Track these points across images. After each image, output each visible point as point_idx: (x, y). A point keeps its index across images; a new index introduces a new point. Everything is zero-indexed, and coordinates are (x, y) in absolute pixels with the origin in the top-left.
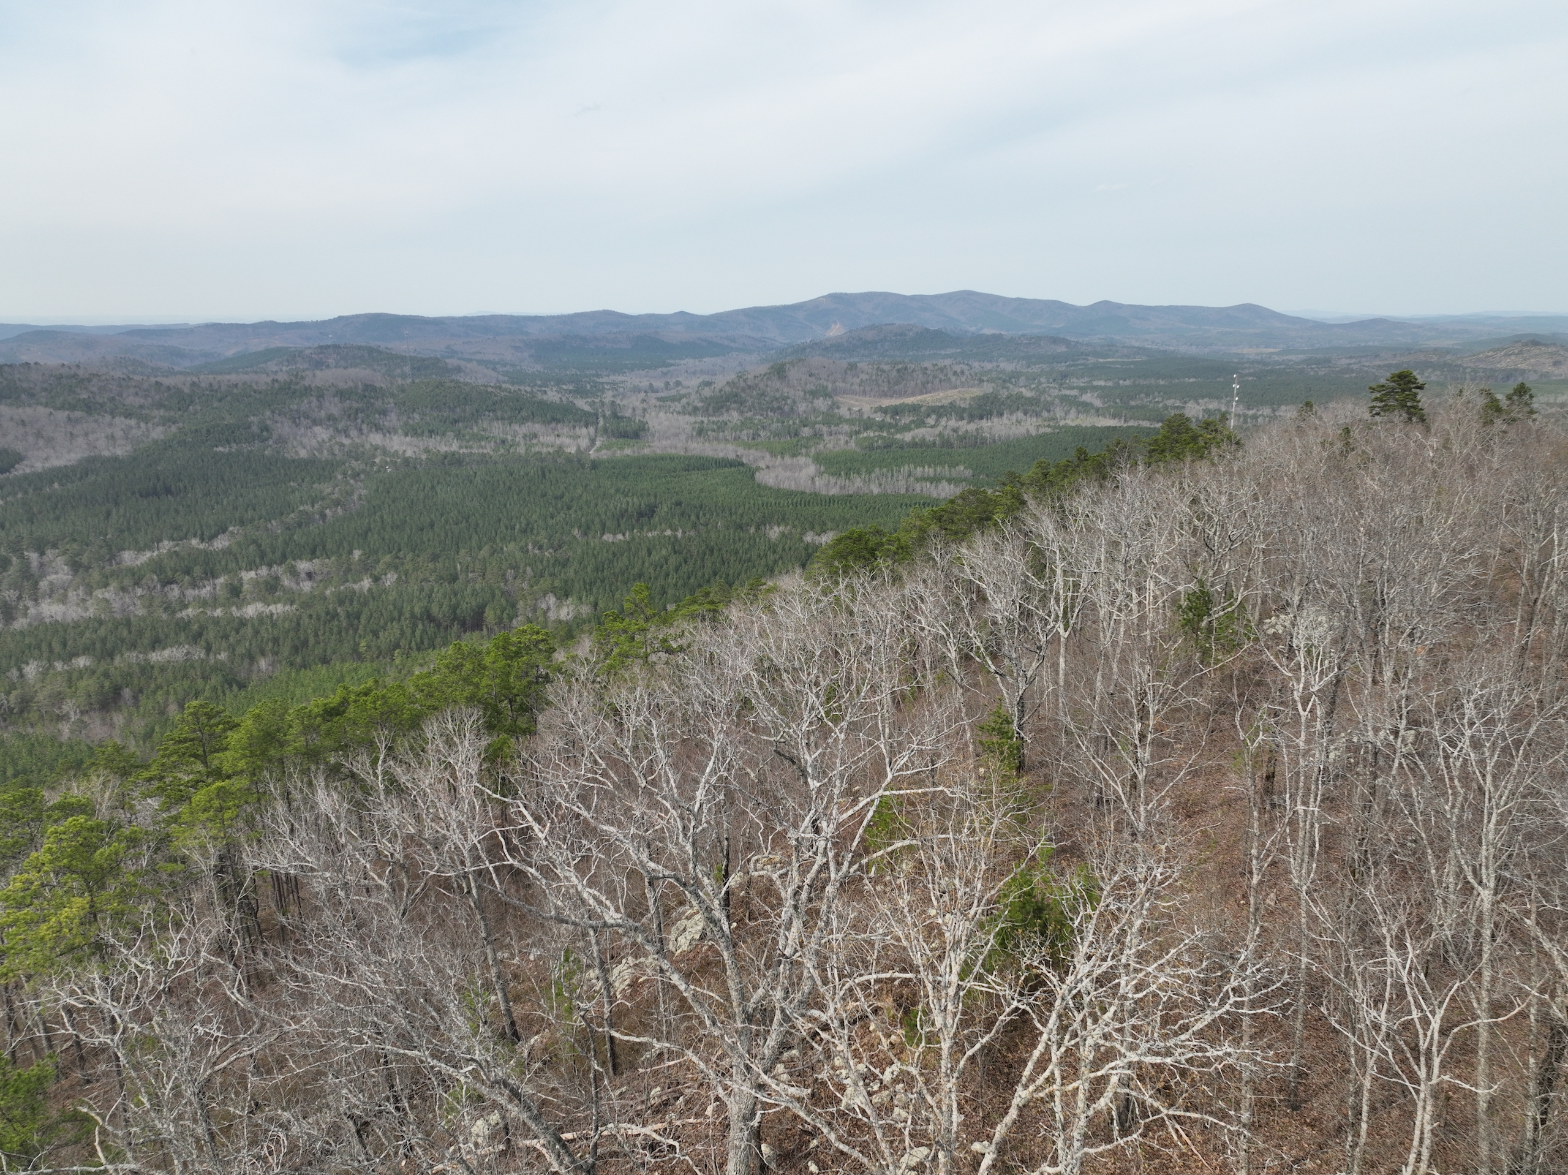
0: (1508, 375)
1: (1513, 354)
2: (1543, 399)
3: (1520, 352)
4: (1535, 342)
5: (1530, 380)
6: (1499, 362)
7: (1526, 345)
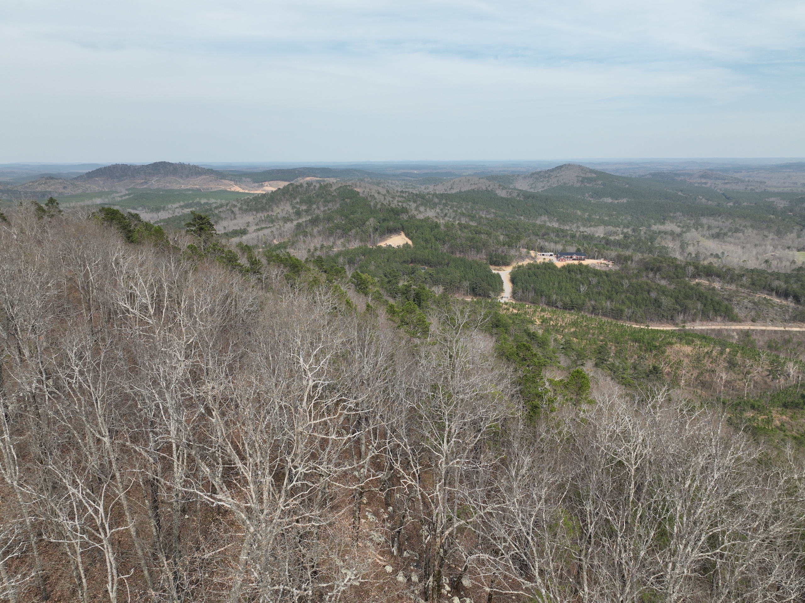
0: (43, 194)
1: (42, 184)
2: (64, 205)
3: (46, 183)
4: (50, 178)
5: (55, 196)
6: (37, 188)
7: (47, 179)
